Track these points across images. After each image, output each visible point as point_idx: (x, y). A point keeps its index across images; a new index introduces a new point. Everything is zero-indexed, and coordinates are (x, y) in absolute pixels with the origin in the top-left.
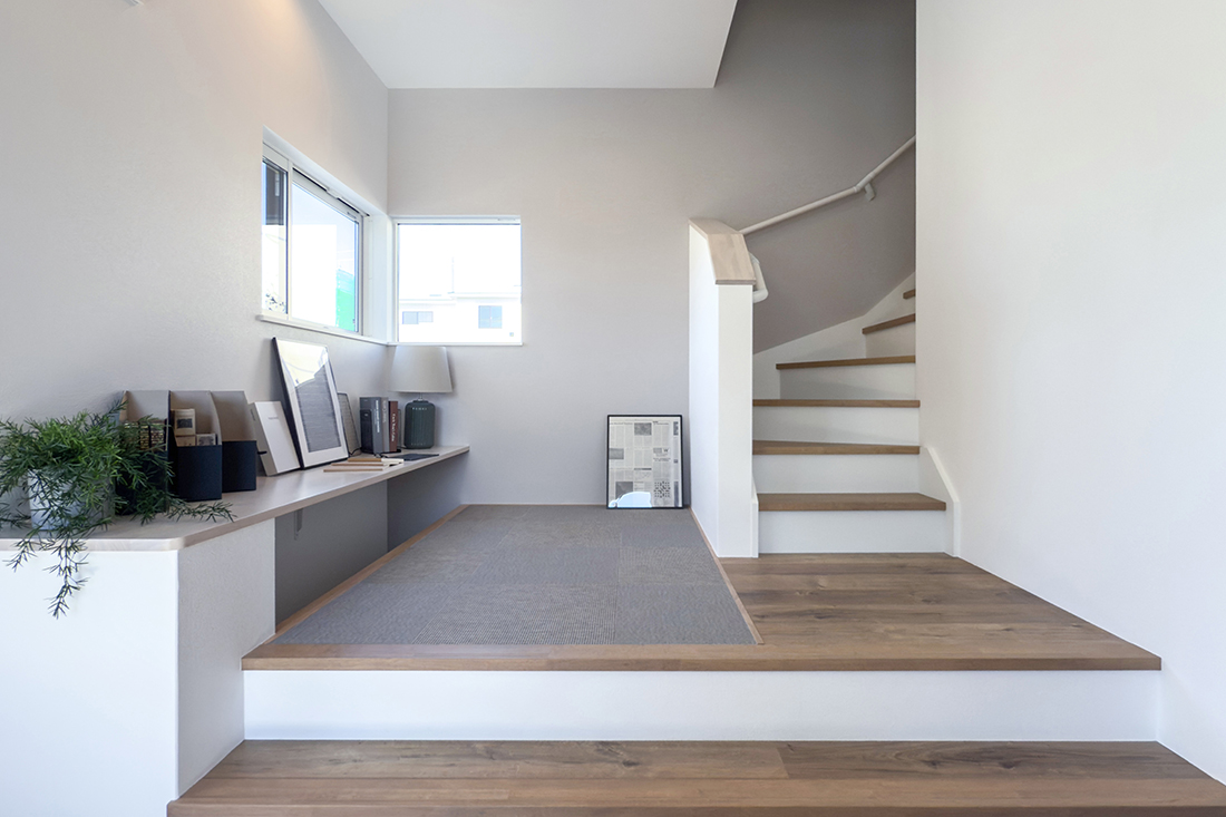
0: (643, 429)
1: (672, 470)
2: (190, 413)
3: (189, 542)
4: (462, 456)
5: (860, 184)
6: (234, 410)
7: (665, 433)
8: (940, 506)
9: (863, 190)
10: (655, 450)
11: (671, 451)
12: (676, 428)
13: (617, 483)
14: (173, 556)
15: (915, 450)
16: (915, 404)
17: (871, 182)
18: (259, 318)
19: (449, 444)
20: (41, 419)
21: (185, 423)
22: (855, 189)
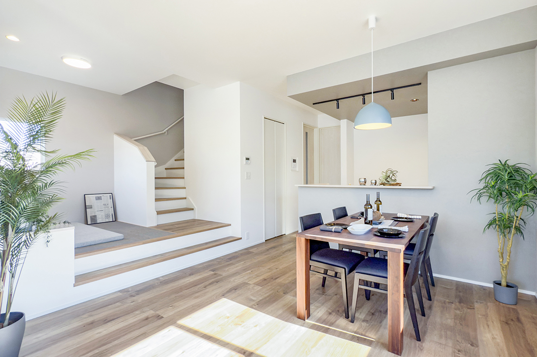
0: (99, 198)
1: (111, 210)
5: (164, 131)
7: (106, 199)
8: (193, 209)
9: (165, 132)
10: (104, 205)
11: (110, 204)
12: (110, 197)
13: (91, 217)
15: (185, 198)
16: (185, 188)
17: (167, 131)
22: (163, 132)
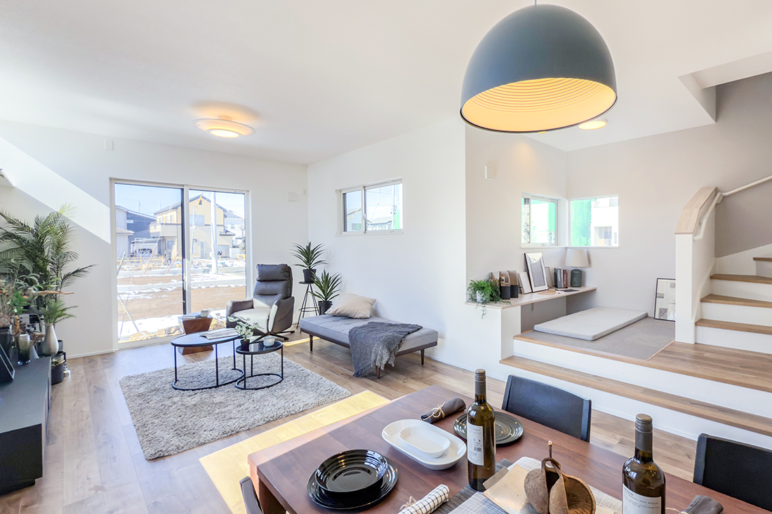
0: (674, 285)
2: (503, 278)
3: (503, 308)
4: (594, 291)
6: (513, 276)
13: (660, 309)
14: (500, 310)
18: (521, 248)
19: (589, 286)
20: (479, 280)
21: (503, 280)
